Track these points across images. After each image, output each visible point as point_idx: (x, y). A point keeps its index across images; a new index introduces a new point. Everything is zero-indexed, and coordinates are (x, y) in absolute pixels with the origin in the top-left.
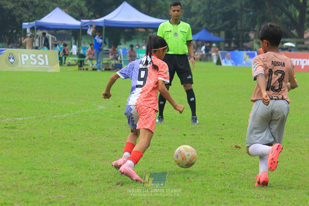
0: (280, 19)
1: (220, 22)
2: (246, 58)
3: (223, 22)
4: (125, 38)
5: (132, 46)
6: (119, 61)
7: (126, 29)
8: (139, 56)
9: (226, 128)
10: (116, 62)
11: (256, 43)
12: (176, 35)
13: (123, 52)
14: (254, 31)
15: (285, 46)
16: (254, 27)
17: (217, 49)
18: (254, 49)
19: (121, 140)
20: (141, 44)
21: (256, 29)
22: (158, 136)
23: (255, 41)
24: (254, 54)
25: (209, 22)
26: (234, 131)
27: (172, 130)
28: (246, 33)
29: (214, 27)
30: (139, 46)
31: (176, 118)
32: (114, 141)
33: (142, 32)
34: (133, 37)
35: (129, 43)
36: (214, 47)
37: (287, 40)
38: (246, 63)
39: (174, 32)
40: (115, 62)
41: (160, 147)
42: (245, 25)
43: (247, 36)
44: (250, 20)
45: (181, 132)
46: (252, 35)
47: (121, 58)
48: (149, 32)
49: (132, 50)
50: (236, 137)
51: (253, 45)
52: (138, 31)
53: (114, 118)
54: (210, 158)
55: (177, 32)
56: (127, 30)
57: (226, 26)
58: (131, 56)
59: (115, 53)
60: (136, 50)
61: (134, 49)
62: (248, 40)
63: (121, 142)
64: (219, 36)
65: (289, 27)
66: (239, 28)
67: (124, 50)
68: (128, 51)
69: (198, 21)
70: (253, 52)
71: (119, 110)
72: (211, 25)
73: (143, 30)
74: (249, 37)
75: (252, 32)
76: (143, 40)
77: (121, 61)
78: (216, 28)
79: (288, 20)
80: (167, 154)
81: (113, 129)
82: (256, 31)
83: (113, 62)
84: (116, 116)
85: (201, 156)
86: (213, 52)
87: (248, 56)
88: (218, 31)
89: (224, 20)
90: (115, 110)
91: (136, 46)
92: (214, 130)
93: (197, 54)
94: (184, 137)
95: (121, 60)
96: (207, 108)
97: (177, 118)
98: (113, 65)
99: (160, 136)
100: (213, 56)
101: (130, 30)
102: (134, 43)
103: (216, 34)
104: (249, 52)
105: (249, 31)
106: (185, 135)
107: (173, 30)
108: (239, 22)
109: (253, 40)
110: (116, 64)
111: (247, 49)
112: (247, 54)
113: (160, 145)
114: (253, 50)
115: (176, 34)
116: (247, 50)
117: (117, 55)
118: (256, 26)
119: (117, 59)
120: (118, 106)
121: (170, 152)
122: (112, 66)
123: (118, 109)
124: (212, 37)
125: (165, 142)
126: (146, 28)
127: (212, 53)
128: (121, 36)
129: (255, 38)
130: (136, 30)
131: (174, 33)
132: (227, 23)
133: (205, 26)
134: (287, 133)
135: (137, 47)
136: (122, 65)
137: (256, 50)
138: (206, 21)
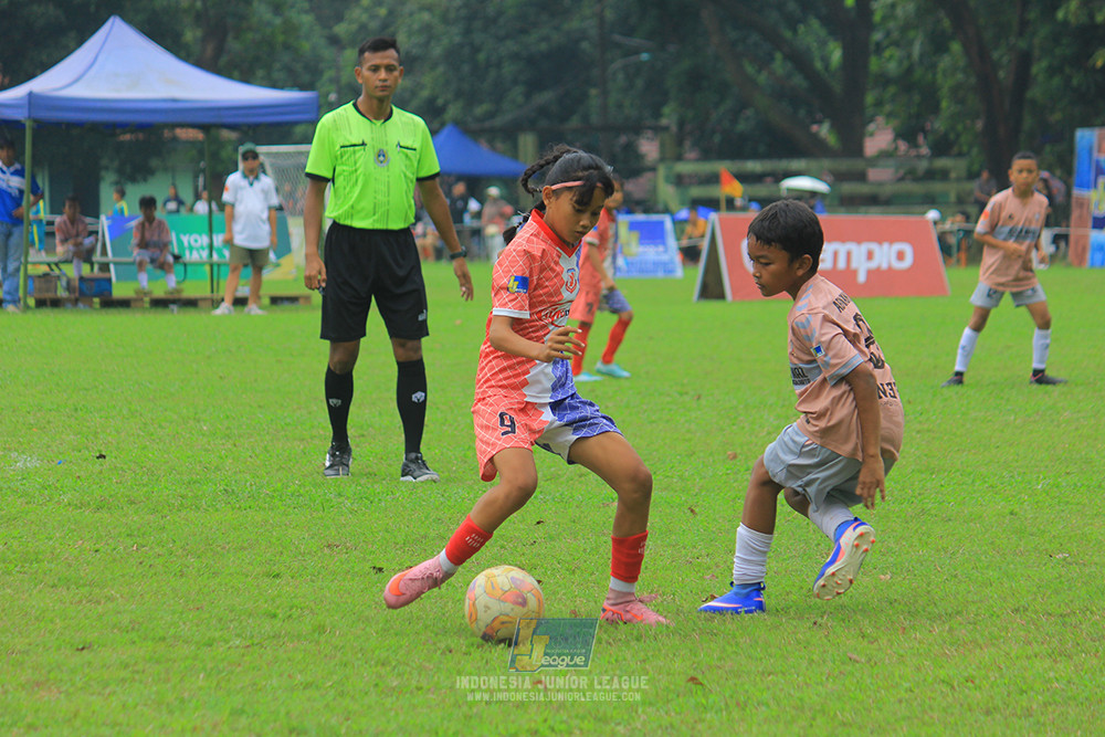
0: (762, 78)
1: (517, 93)
2: (628, 244)
3: (528, 96)
4: (120, 172)
5: (148, 204)
6: (96, 267)
7: (124, 133)
8: (180, 242)
9: (552, 539)
10: (86, 270)
11: (667, 179)
12: (381, 158)
13: (110, 227)
14: (658, 130)
15: (789, 190)
16: (657, 115)
17: (508, 209)
18: (661, 207)
19: (111, 599)
20: (186, 195)
21: (664, 122)
22: (268, 576)
23: (662, 171)
24: (661, 224)
25: (471, 99)
26: (585, 550)
27: (326, 551)
28: (623, 139)
29: (491, 115)
30: (180, 203)
31: (343, 498)
32: (80, 602)
33: (193, 143)
34: (154, 162)
35: (136, 192)
36: (495, 200)
37: (796, 164)
38: (627, 264)
39: (374, 148)
40: (79, 270)
41: (275, 621)
42: (620, 106)
43: (631, 150)
44: (640, 83)
45: (364, 558)
46: (649, 148)
47: (104, 252)
48: (221, 144)
49: (149, 219)
50: (593, 573)
51: (654, 190)
52: (175, 139)
53: (82, 505)
54: (487, 662)
55: (385, 148)
56: (127, 137)
57: (543, 111)
58: (143, 244)
59: (77, 235)
60: (169, 221)
61: (159, 214)
62: (633, 167)
63: (110, 605)
64: (514, 153)
65: (802, 113)
66: (595, 119)
67: (118, 221)
68: (133, 223)
69: (425, 93)
70: (654, 217)
71: (101, 472)
72: (480, 110)
73: (199, 135)
74: (639, 157)
75: (649, 134)
76: (196, 177)
77: (105, 267)
78: (498, 122)
79: (799, 81)
80: (305, 651)
81: (75, 552)
82: (666, 129)
83: (70, 271)
84: (86, 499)
85: (449, 656)
86: (491, 221)
87: (635, 236)
88: (510, 134)
89: (534, 86)
90: (81, 474)
91: (168, 200)
92: (502, 547)
93: (426, 228)
94: (374, 576)
95: (104, 260)
96: (469, 453)
97: (347, 498)
98: (69, 281)
99: (277, 576)
100: (492, 236)
101: (141, 136)
102: (158, 188)
103: (499, 145)
104: (640, 217)
105: (637, 129)
106: (380, 570)
107: (372, 139)
108: (593, 92)
109: (653, 169)
110: (82, 279)
111: (631, 205)
112: (633, 226)
113: (275, 616)
114: (658, 212)
115: (381, 156)
116: (630, 212)
117: (88, 241)
118: (666, 110)
119: (86, 256)
120: (98, 454)
121: (318, 643)
122: (69, 288)
123: (97, 468)
124: (485, 157)
125: (296, 602)
126: (205, 128)
127: (487, 225)
128: (104, 162)
129: (662, 159)
130: (167, 134)
131: (376, 150)
132: (545, 97)
133: (453, 111)
134: (805, 553)
135: (172, 206)
136: (109, 280)
137: (666, 211)
138: (459, 94)
